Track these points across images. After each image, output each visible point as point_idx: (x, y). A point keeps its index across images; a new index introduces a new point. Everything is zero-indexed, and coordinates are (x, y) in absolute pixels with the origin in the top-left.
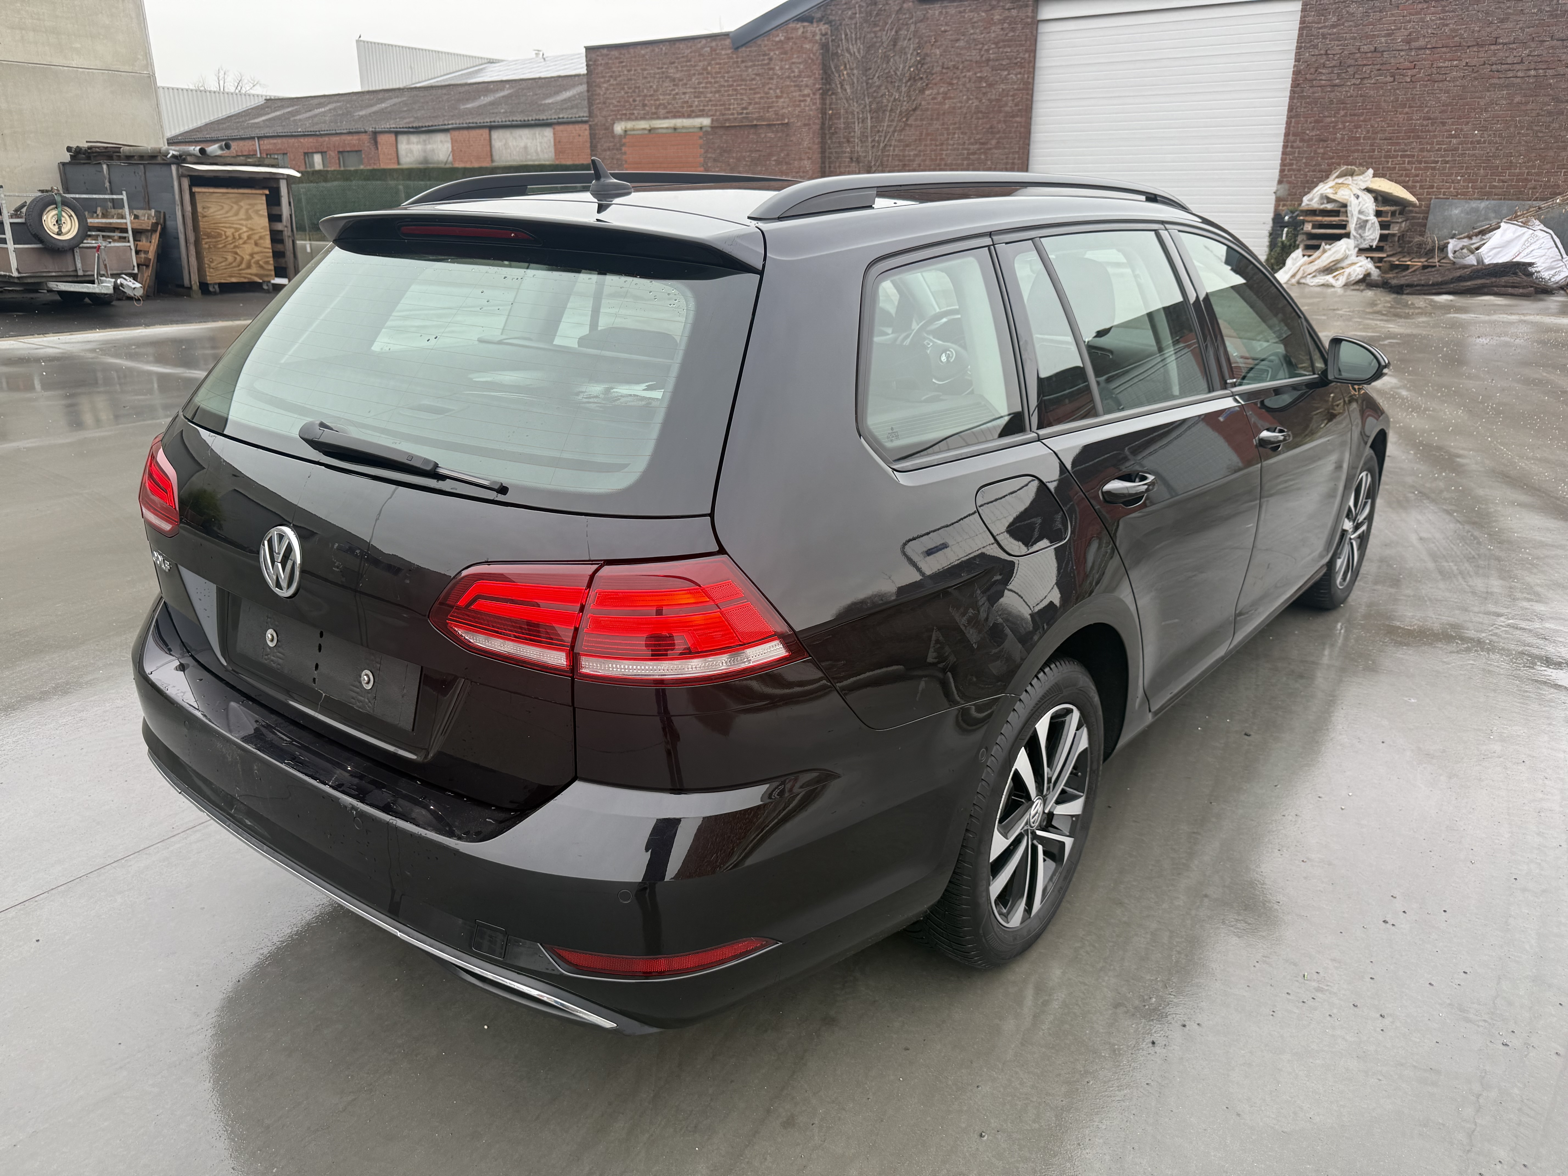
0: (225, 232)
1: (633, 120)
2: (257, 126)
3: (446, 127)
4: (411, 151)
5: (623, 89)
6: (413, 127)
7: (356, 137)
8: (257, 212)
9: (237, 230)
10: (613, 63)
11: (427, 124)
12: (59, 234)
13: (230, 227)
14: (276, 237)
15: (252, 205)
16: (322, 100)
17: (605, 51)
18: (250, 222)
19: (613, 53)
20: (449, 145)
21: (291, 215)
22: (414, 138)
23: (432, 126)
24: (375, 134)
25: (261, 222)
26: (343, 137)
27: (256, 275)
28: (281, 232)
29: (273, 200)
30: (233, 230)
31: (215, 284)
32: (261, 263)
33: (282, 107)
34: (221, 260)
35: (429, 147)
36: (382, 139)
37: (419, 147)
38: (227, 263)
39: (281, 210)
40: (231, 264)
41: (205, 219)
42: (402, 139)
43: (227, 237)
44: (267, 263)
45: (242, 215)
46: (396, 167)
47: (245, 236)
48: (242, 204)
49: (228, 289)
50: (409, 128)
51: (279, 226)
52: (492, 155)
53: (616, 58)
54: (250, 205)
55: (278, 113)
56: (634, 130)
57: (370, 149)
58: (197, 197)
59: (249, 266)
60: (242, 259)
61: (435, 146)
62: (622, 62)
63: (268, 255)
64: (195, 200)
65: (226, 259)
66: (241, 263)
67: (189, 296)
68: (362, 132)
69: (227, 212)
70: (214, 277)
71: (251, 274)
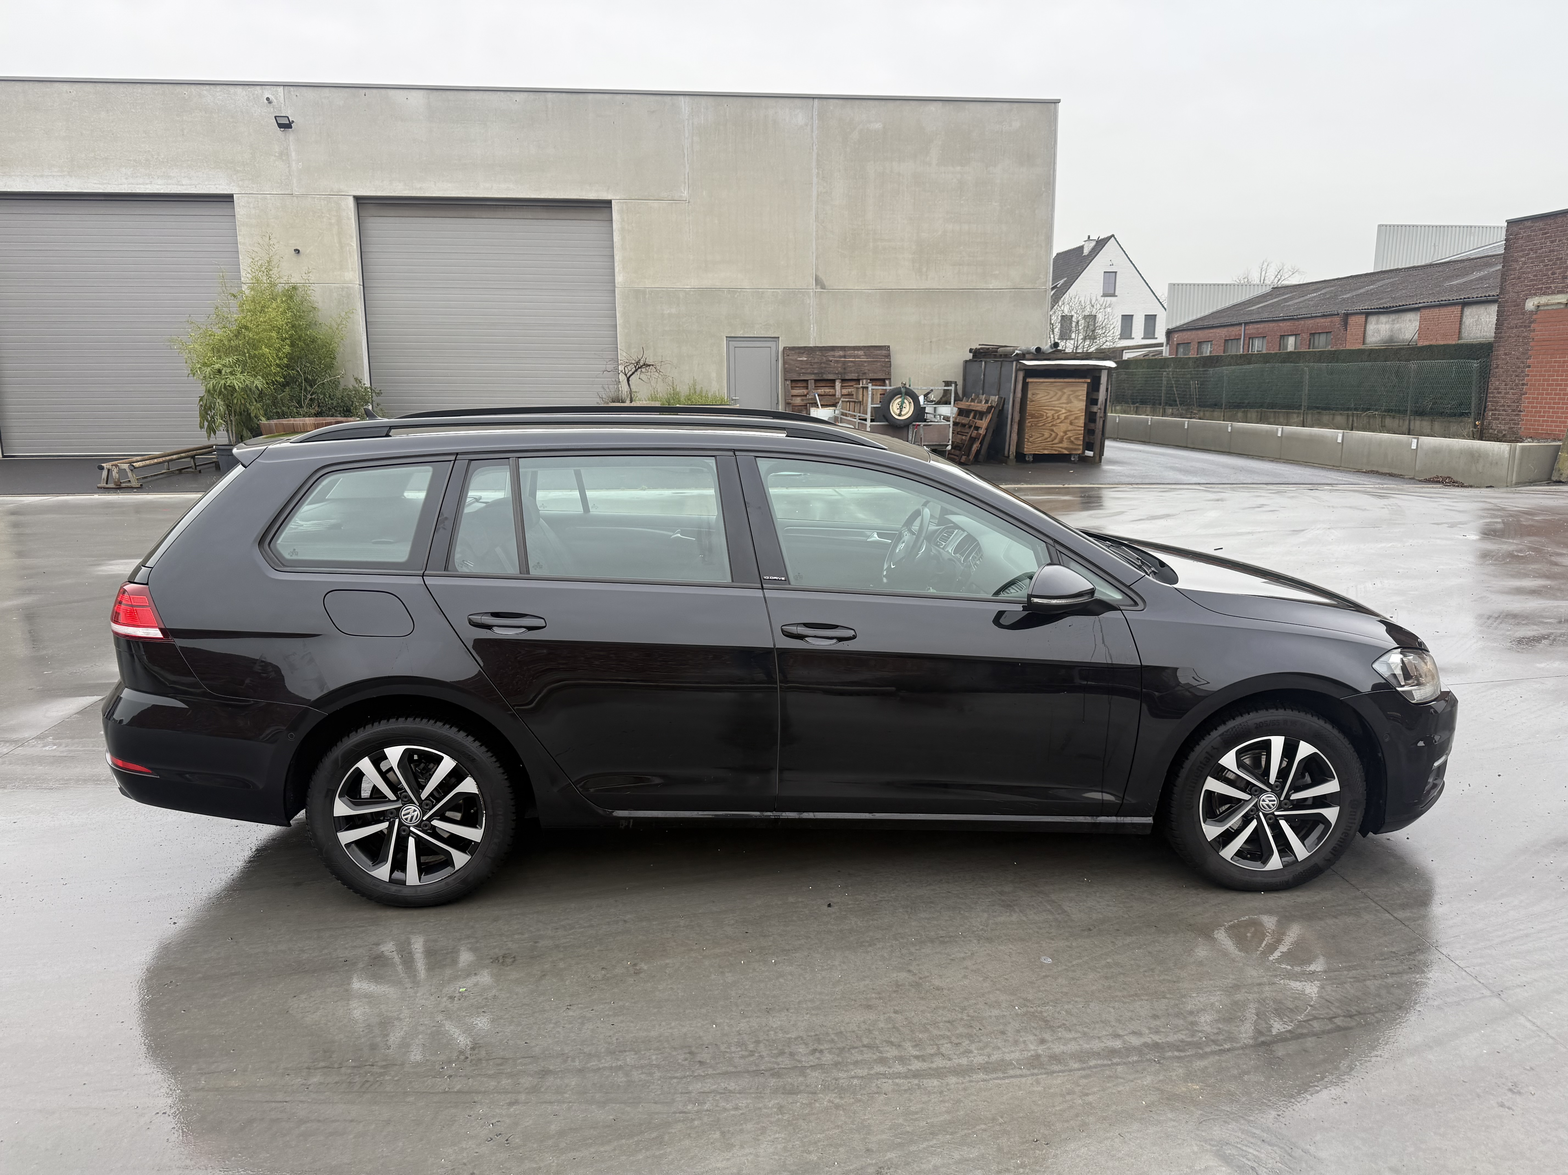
0: (1047, 413)
1: (1549, 294)
2: (1251, 313)
3: (1417, 306)
4: (1378, 331)
5: (1543, 261)
6: (1384, 308)
7: (1329, 319)
8: (1077, 397)
9: (1057, 411)
10: (1536, 236)
11: (1398, 305)
12: (900, 415)
13: (1051, 410)
14: (1091, 417)
15: (1074, 391)
16: (1319, 285)
17: (1529, 224)
18: (1069, 405)
19: (1537, 224)
20: (1418, 324)
21: (1106, 400)
22: (1383, 318)
23: (1403, 305)
24: (1347, 315)
25: (1079, 405)
26: (1318, 320)
27: (1066, 449)
28: (1096, 413)
29: (1094, 387)
30: (1053, 412)
31: (1031, 454)
32: (1072, 439)
33: (1283, 294)
34: (1039, 435)
35: (1397, 326)
36: (1352, 320)
37: (1388, 326)
38: (1043, 438)
39: (1098, 395)
40: (1047, 439)
41: (1032, 404)
42: (1372, 320)
43: (1047, 418)
44: (1077, 439)
45: (1064, 400)
46: (1363, 347)
47: (1063, 417)
48: (1065, 391)
49: (1040, 459)
50: (1380, 308)
51: (1095, 409)
52: (1460, 332)
53: (1541, 230)
54: (1072, 391)
55: (1275, 300)
56: (1547, 305)
57: (1340, 330)
58: (1030, 386)
59: (1061, 441)
60: (1057, 435)
61: (1402, 326)
62: (1546, 233)
63: (1080, 432)
64: (1027, 388)
65: (1043, 435)
66: (1055, 438)
67: (1006, 463)
68: (1335, 315)
69: (1051, 398)
70: (1029, 449)
71: (1061, 448)
